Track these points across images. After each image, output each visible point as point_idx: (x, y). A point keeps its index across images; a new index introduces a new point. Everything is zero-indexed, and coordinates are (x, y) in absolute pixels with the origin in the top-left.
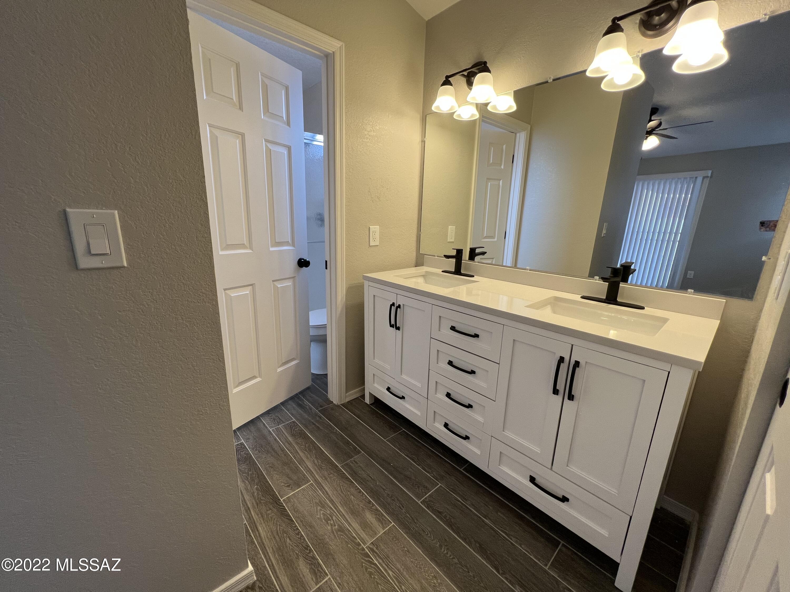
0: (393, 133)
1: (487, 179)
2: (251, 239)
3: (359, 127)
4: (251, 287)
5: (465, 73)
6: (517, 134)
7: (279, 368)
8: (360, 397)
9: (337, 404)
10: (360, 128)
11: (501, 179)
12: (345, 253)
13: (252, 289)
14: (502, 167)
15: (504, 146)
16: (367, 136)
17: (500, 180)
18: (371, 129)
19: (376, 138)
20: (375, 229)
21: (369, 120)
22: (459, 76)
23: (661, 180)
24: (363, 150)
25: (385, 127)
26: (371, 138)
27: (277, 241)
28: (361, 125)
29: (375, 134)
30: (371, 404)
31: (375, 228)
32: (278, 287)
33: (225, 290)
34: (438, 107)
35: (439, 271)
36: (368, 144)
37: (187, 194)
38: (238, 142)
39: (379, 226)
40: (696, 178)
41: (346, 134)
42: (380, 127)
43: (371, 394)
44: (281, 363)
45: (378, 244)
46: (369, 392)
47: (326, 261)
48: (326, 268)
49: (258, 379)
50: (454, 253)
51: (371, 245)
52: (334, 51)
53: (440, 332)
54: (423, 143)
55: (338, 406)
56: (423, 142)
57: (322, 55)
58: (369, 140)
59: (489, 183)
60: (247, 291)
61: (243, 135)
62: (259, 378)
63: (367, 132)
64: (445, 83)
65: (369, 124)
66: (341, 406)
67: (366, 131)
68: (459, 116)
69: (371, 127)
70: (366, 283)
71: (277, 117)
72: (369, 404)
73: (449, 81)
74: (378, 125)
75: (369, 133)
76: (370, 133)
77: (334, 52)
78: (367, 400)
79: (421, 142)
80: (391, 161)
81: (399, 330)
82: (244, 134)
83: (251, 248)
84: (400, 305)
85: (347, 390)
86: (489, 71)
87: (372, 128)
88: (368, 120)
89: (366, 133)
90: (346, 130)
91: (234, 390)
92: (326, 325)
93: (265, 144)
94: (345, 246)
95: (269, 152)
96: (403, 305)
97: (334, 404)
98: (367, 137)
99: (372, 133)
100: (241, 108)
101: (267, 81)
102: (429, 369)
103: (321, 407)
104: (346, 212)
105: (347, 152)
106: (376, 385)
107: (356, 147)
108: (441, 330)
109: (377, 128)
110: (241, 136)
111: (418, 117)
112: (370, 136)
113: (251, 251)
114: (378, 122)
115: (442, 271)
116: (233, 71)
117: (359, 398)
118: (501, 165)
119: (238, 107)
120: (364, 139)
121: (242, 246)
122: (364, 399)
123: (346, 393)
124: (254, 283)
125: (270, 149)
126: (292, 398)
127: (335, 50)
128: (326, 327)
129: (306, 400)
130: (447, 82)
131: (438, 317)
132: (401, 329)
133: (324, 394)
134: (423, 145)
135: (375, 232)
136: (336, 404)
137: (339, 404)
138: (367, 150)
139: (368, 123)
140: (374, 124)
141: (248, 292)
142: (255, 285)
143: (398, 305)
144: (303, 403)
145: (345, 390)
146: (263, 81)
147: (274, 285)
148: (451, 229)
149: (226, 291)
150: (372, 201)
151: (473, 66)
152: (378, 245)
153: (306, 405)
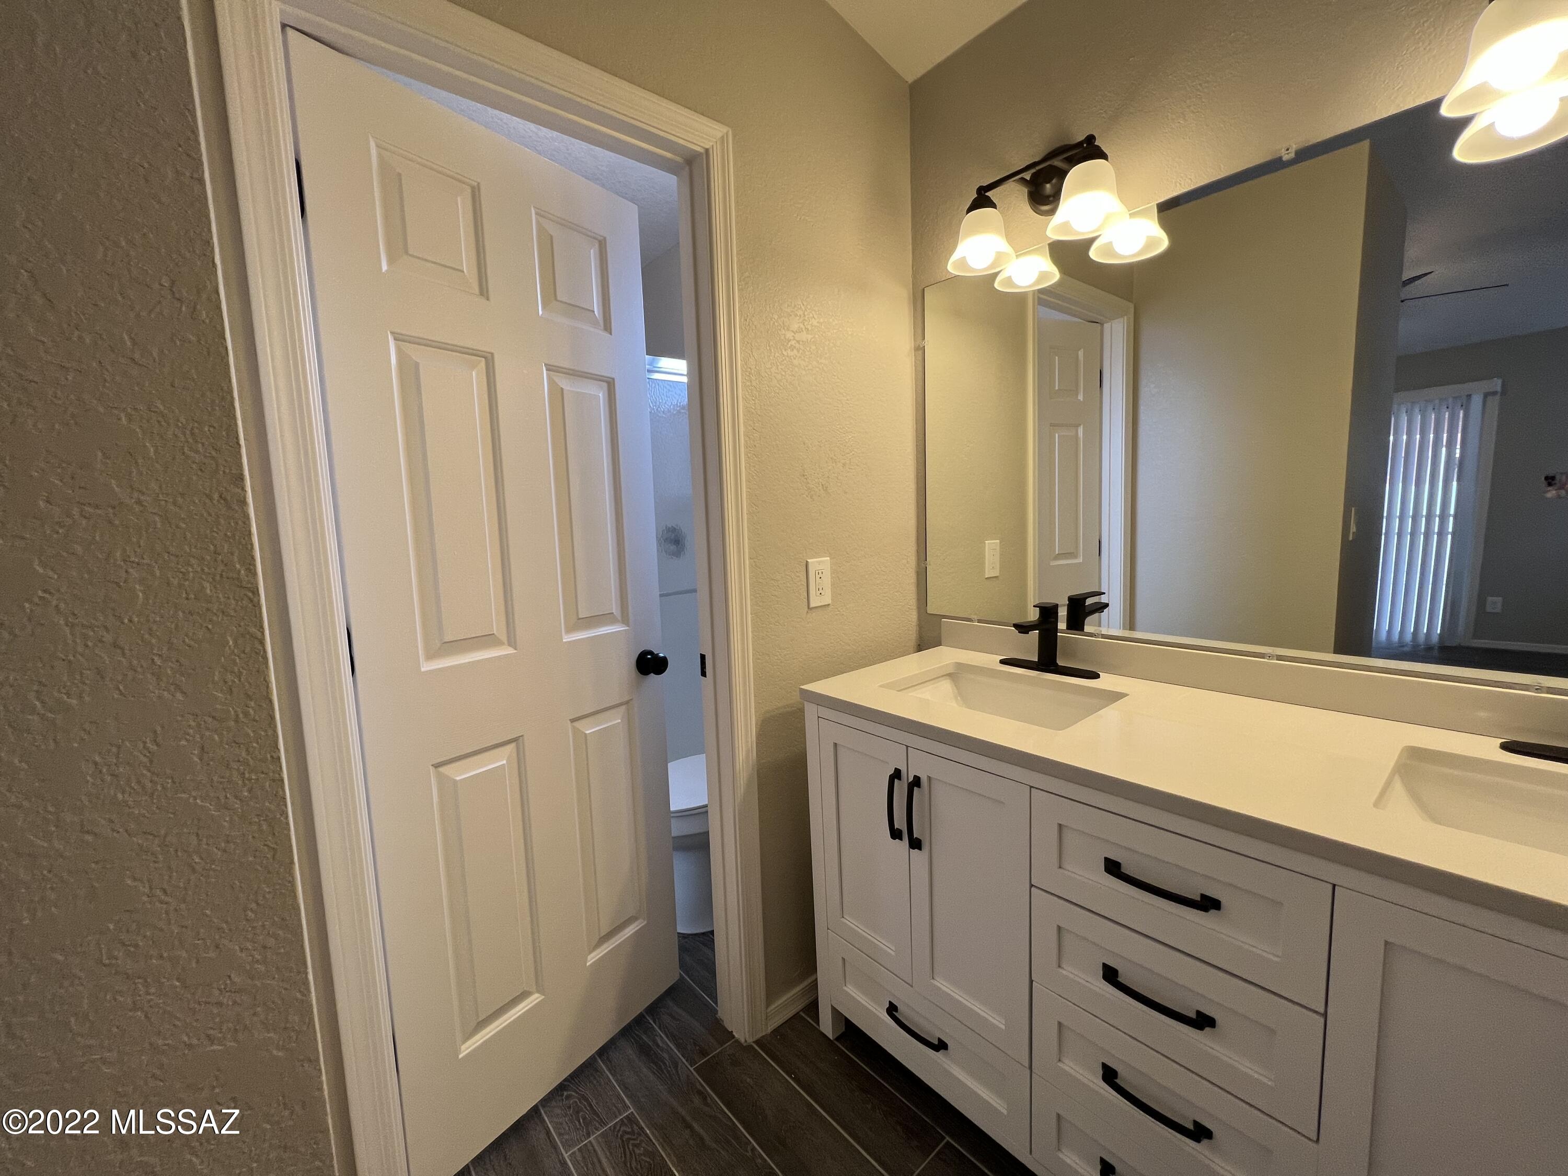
0: (850, 333)
1: (1052, 425)
2: (511, 616)
3: (772, 322)
4: (513, 745)
5: (1027, 176)
6: (1105, 325)
7: (590, 952)
8: (804, 1012)
9: (746, 1041)
10: (774, 323)
11: (1080, 425)
12: (752, 632)
13: (515, 755)
14: (1081, 397)
15: (1081, 353)
16: (793, 343)
17: (1077, 426)
18: (802, 326)
19: (814, 347)
20: (821, 564)
21: (795, 306)
22: (1014, 183)
23: (1413, 403)
24: (784, 376)
25: (833, 320)
26: (802, 347)
27: (581, 616)
28: (776, 317)
29: (810, 337)
30: (837, 1039)
31: (819, 563)
32: (585, 734)
33: (437, 766)
34: (963, 263)
35: (992, 660)
36: (796, 362)
37: (148, 565)
38: (477, 376)
39: (830, 555)
40: (1469, 396)
41: (742, 340)
42: (822, 320)
43: (836, 1013)
44: (598, 937)
45: (830, 602)
46: (832, 1006)
47: (703, 657)
48: (704, 674)
49: (536, 998)
50: (1033, 615)
51: (812, 605)
52: (707, 147)
53: (1061, 871)
54: (920, 352)
55: (749, 1048)
56: (920, 350)
57: (678, 159)
58: (798, 351)
59: (1057, 435)
60: (500, 760)
61: (489, 360)
62: (537, 995)
63: (793, 334)
64: (975, 206)
65: (796, 315)
66: (757, 1048)
67: (788, 330)
68: (1009, 282)
69: (801, 321)
70: (811, 711)
71: (576, 310)
72: (832, 1039)
73: (988, 197)
74: (816, 316)
75: (797, 334)
76: (798, 336)
77: (707, 150)
78: (827, 1026)
79: (915, 351)
80: (848, 397)
81: (920, 849)
82: (492, 354)
83: (512, 643)
84: (919, 778)
85: (771, 995)
86: (1102, 155)
87: (804, 324)
88: (793, 305)
89: (789, 335)
90: (741, 333)
91: (463, 1047)
92: (706, 806)
93: (549, 377)
94: (749, 617)
95: (558, 395)
96: (929, 778)
97: (737, 1041)
98: (791, 345)
99: (804, 336)
100: (484, 292)
101: (552, 229)
102: (1031, 982)
103: (704, 1053)
104: (749, 531)
105: (748, 383)
106: (850, 989)
107: (767, 371)
108: (1066, 865)
109: (815, 323)
110: (484, 359)
111: (903, 294)
112: (798, 342)
113: (511, 651)
114: (816, 309)
115: (1003, 662)
116: (463, 204)
117: (801, 1013)
118: (1077, 395)
119: (477, 291)
120: (785, 350)
121: (488, 640)
122: (817, 1019)
123: (768, 1006)
124: (521, 735)
125: (562, 389)
126: (626, 1032)
127: (711, 144)
128: (707, 812)
129: (660, 1028)
130: (982, 200)
131: (1056, 828)
132: (925, 845)
133: (707, 1005)
134: (920, 358)
135: (820, 571)
136: (743, 1041)
137: (750, 1040)
138: (793, 375)
139: (792, 312)
140: (806, 314)
141: (505, 762)
142: (523, 739)
143: (911, 779)
144: (655, 1042)
145: (763, 993)
146: (540, 228)
147: (576, 731)
148: (992, 547)
149: (441, 769)
150: (811, 498)
151: (1047, 155)
152: (829, 605)
153: (662, 1050)
